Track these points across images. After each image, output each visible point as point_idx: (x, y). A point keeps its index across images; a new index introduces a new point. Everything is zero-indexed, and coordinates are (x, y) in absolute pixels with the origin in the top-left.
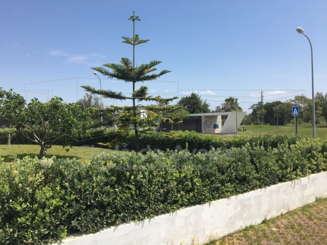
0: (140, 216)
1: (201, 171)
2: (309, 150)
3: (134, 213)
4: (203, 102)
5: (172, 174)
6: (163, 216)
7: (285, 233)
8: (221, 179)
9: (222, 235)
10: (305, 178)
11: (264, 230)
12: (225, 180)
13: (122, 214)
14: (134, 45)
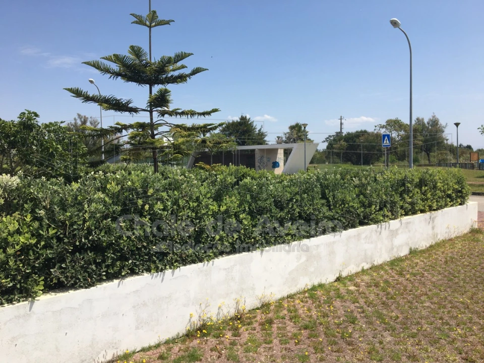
0: (159, 265)
1: (250, 205)
2: (403, 182)
3: (150, 260)
4: (257, 130)
5: (207, 206)
6: (193, 265)
7: (367, 292)
8: (279, 216)
9: (279, 296)
10: (396, 220)
11: (338, 289)
12: (285, 218)
13: (130, 261)
14: (150, 27)
